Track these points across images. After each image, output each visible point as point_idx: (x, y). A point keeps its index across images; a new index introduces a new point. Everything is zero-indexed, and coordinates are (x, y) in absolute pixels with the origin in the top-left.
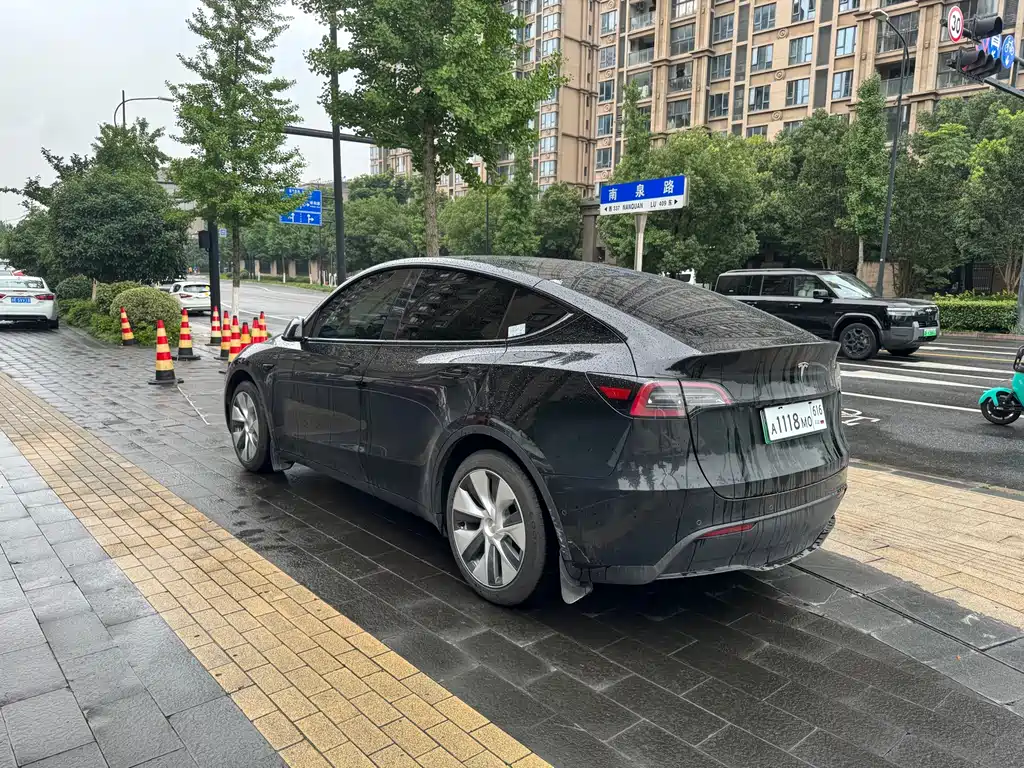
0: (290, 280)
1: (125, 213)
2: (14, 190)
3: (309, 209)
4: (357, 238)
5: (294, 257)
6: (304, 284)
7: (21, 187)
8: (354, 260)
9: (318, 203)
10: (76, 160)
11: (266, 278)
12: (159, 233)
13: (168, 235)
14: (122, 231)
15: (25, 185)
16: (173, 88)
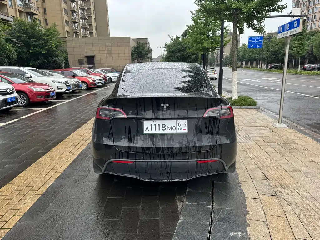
0: (253, 67)
1: (182, 51)
2: (162, 47)
3: (259, 43)
4: (275, 52)
5: (255, 60)
6: (255, 69)
7: (164, 46)
8: (272, 59)
9: (262, 41)
10: (177, 37)
11: (246, 67)
12: (190, 56)
13: (192, 56)
14: (180, 56)
15: (164, 45)
16: (192, 12)
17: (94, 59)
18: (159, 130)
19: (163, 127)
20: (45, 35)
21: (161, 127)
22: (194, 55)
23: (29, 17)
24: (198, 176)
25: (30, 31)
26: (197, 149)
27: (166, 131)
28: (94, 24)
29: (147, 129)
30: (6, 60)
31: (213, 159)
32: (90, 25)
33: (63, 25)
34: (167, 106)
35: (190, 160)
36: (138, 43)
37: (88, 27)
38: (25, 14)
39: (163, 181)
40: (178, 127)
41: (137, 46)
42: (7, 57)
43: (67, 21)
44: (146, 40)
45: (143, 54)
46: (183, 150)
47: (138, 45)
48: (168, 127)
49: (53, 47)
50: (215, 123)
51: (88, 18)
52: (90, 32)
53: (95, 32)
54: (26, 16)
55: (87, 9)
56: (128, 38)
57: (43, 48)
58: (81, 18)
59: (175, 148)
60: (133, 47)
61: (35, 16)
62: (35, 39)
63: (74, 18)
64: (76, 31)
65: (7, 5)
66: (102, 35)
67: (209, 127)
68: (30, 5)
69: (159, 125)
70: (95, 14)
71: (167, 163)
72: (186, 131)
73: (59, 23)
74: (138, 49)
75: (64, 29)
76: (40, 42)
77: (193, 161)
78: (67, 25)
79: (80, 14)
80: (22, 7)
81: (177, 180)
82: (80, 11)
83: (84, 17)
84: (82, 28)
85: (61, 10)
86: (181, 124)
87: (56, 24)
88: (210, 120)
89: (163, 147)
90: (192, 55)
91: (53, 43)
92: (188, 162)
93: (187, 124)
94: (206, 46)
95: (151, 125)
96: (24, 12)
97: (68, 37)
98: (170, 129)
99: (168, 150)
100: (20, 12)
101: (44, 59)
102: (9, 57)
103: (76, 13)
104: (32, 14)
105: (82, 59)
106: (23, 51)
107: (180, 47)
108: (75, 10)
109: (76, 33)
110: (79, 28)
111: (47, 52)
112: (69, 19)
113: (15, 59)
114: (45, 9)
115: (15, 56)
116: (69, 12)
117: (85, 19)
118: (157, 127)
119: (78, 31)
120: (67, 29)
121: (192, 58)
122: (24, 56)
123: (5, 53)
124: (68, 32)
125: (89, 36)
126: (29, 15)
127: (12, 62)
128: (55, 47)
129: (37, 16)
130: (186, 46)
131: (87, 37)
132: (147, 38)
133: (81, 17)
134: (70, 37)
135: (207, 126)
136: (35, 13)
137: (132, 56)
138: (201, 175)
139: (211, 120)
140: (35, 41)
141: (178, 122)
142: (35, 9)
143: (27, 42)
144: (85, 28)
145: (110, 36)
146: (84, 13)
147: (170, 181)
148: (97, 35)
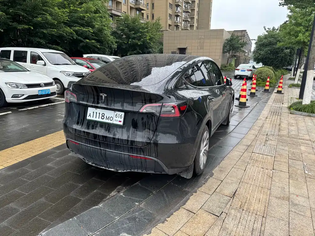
1: (273, 44)
10: (273, 28)
12: (283, 50)
17: (185, 51)
18: (99, 118)
19: (103, 116)
20: (143, 28)
21: (101, 116)
22: (288, 49)
23: (138, 12)
24: (132, 171)
25: (132, 24)
26: (129, 143)
27: (105, 120)
28: (196, 17)
29: (89, 115)
30: (107, 50)
31: (146, 157)
32: (192, 18)
33: (167, 19)
34: (105, 96)
35: (122, 153)
36: (232, 36)
37: (189, 20)
38: (135, 9)
39: (101, 167)
40: (115, 118)
41: (230, 38)
42: (108, 47)
43: (170, 15)
44: (244, 33)
45: (236, 47)
46: (116, 142)
47: (232, 38)
48: (107, 117)
49: (147, 39)
50: (152, 119)
51: (190, 12)
52: (191, 25)
53: (195, 25)
54: (135, 11)
55: (191, 2)
56: (222, 30)
57: (139, 40)
58: (184, 12)
59: (108, 138)
60: (226, 40)
61: (142, 12)
62: (134, 32)
63: (177, 12)
64: (177, 24)
65: (121, 3)
66: (203, 28)
67: (146, 122)
68: (139, 1)
69: (99, 113)
70: (199, 7)
71: (102, 151)
72: (121, 123)
73: (163, 17)
74: (232, 41)
75: (166, 22)
76: (138, 34)
77: (125, 154)
78: (170, 18)
79: (183, 7)
80: (133, 3)
81: (112, 170)
82: (184, 4)
83: (187, 10)
84: (184, 21)
85: (167, 5)
86: (118, 115)
87: (160, 18)
88: (147, 116)
89: (99, 135)
90: (286, 49)
91: (148, 35)
92: (121, 154)
93: (123, 116)
94: (300, 39)
95: (93, 112)
96: (134, 8)
97: (169, 30)
98: (107, 119)
99: (103, 139)
100: (131, 8)
101: (140, 49)
102: (111, 47)
103: (180, 7)
104: (140, 10)
105: (175, 51)
106: (124, 42)
107: (271, 39)
108: (180, 4)
109: (177, 26)
110: (180, 21)
111: (142, 43)
112: (172, 13)
113: (115, 49)
114: (153, 4)
115: (115, 46)
116: (174, 6)
117: (188, 12)
118: (98, 114)
119: (179, 24)
120: (170, 22)
121: (285, 53)
122: (124, 47)
123: (108, 43)
124: (170, 25)
125: (189, 29)
126: (139, 10)
127: (113, 51)
128: (149, 39)
129: (145, 11)
130: (280, 38)
131: (188, 30)
132: (246, 30)
133: (184, 10)
134: (171, 30)
135: (144, 121)
136: (144, 9)
137: (223, 49)
138: (136, 171)
139: (149, 116)
140: (134, 34)
141: (116, 113)
142: (143, 5)
143: (128, 34)
144: (186, 21)
145: (210, 28)
146: (188, 7)
147: (107, 169)
148: (197, 28)
